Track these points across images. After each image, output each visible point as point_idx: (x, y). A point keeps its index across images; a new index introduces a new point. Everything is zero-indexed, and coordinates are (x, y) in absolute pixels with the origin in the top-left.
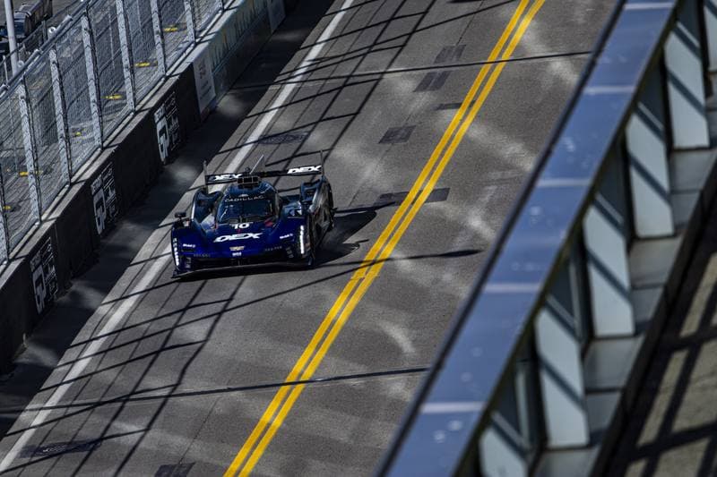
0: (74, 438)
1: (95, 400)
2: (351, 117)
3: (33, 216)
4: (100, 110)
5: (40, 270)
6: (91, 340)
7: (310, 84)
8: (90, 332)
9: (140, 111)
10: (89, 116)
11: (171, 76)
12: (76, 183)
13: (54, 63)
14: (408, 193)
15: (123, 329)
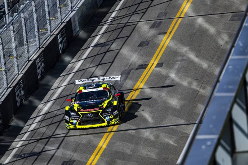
0: (32, 151)
1: (39, 138)
2: (127, 37)
3: (16, 72)
4: (39, 34)
5: (19, 92)
6: (37, 117)
7: (112, 26)
8: (36, 114)
9: (53, 35)
10: (35, 37)
11: (63, 23)
12: (30, 60)
13: (23, 18)
14: (149, 64)
15: (48, 113)
